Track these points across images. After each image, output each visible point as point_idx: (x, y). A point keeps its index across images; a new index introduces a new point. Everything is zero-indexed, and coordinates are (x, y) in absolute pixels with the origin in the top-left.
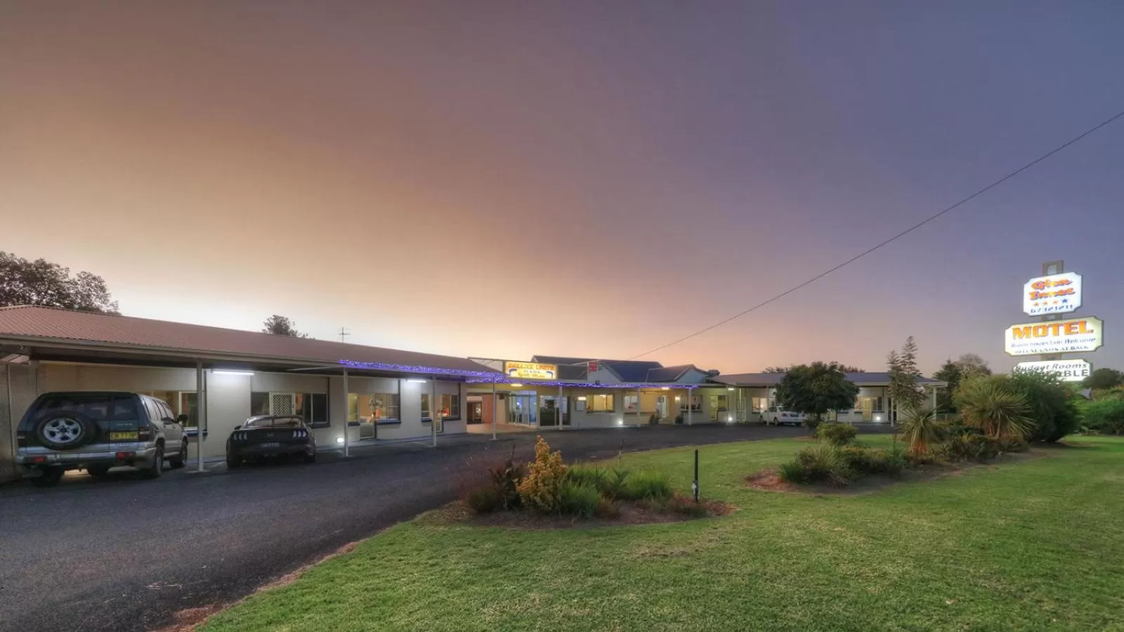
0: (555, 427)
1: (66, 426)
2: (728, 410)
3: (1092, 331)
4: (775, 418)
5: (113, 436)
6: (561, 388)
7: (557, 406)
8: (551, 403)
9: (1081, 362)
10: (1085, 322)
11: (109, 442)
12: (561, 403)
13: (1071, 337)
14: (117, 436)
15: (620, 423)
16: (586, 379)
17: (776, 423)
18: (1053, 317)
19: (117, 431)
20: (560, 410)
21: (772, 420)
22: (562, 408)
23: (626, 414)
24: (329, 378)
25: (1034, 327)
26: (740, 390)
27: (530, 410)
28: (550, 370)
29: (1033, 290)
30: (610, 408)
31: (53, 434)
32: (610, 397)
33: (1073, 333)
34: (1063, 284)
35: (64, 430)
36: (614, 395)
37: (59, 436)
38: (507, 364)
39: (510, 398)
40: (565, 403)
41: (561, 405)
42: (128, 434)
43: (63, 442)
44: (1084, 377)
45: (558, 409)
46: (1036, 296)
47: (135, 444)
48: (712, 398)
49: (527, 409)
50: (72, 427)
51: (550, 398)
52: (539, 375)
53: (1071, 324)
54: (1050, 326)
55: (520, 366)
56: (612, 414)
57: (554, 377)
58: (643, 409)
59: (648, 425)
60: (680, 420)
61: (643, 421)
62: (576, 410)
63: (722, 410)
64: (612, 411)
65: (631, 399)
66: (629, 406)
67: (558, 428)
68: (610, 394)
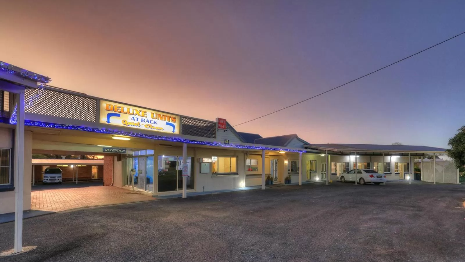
0: (177, 192)
2: (316, 171)
6: (185, 145)
7: (179, 167)
8: (173, 164)
12: (184, 165)
15: (242, 185)
16: (215, 137)
20: (183, 173)
22: (186, 171)
23: (247, 176)
27: (146, 173)
28: (170, 122)
30: (234, 170)
32: (234, 160)
36: (237, 158)
38: (104, 105)
40: (189, 165)
41: (185, 167)
45: (181, 172)
48: (307, 162)
49: (144, 172)
51: (171, 159)
52: (154, 126)
55: (126, 110)
56: (237, 176)
57: (177, 131)
58: (260, 172)
59: (264, 188)
60: (288, 180)
61: (260, 182)
62: (201, 173)
63: (313, 172)
64: (236, 174)
65: (251, 162)
66: (250, 168)
67: (181, 195)
68: (233, 156)
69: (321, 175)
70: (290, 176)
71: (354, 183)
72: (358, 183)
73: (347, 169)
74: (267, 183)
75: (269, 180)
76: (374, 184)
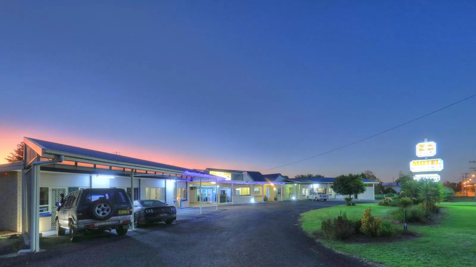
0: (226, 203)
1: (104, 207)
2: (293, 194)
3: (440, 164)
4: (316, 197)
5: (120, 212)
6: (232, 184)
7: (226, 193)
8: (224, 192)
9: (437, 175)
10: (438, 160)
11: (118, 215)
12: (228, 191)
13: (433, 166)
14: (121, 212)
15: (253, 201)
16: (243, 180)
17: (316, 200)
18: (427, 158)
19: (122, 209)
21: (314, 198)
22: (229, 194)
23: (255, 196)
24: (140, 180)
25: (421, 162)
26: (300, 185)
28: (228, 176)
29: (420, 148)
30: (249, 194)
31: (98, 212)
32: (249, 189)
33: (434, 164)
34: (430, 146)
35: (103, 210)
36: (250, 187)
37: (101, 213)
39: (202, 189)
42: (126, 211)
43: (103, 216)
44: (438, 181)
45: (227, 195)
46: (421, 150)
47: (128, 216)
48: (287, 188)
50: (107, 208)
53: (433, 161)
54: (426, 161)
55: (216, 173)
56: (250, 197)
57: (230, 179)
58: (261, 194)
59: (263, 202)
60: (276, 199)
61: (261, 200)
62: (235, 195)
63: (291, 194)
64: (250, 195)
65: (256, 189)
66: (256, 192)
67: (231, 204)
68: (248, 187)
69: (296, 197)
70: (277, 196)
71: (312, 200)
72: (314, 200)
73: (312, 192)
74: (264, 200)
75: (266, 199)
76: (323, 200)
